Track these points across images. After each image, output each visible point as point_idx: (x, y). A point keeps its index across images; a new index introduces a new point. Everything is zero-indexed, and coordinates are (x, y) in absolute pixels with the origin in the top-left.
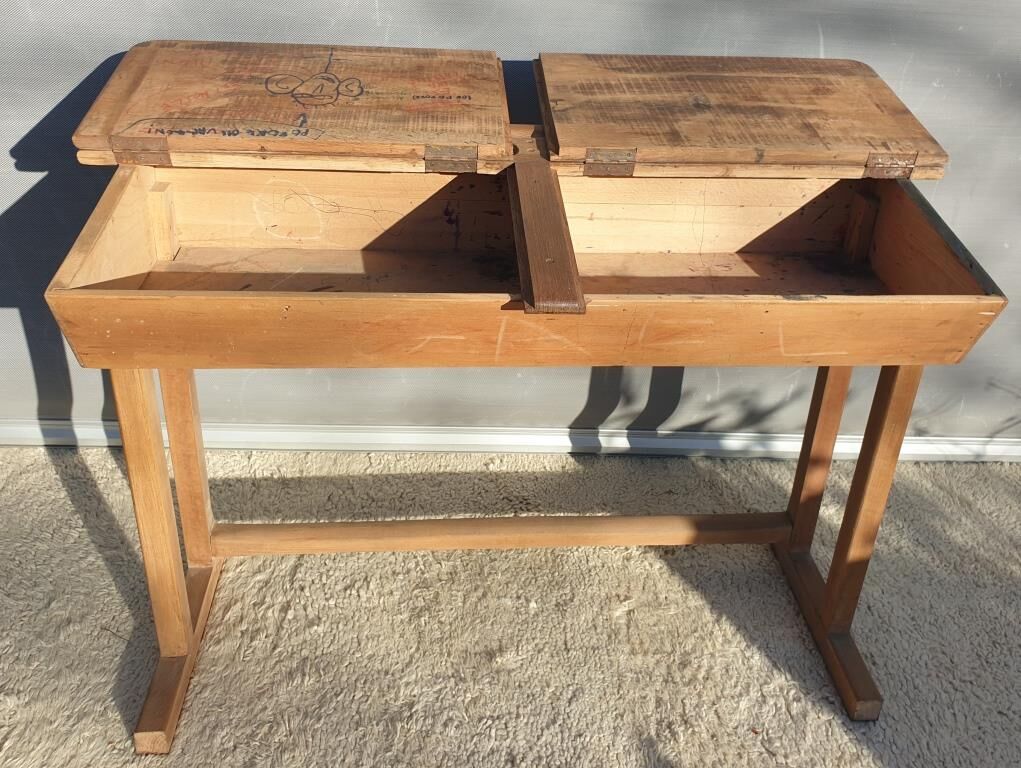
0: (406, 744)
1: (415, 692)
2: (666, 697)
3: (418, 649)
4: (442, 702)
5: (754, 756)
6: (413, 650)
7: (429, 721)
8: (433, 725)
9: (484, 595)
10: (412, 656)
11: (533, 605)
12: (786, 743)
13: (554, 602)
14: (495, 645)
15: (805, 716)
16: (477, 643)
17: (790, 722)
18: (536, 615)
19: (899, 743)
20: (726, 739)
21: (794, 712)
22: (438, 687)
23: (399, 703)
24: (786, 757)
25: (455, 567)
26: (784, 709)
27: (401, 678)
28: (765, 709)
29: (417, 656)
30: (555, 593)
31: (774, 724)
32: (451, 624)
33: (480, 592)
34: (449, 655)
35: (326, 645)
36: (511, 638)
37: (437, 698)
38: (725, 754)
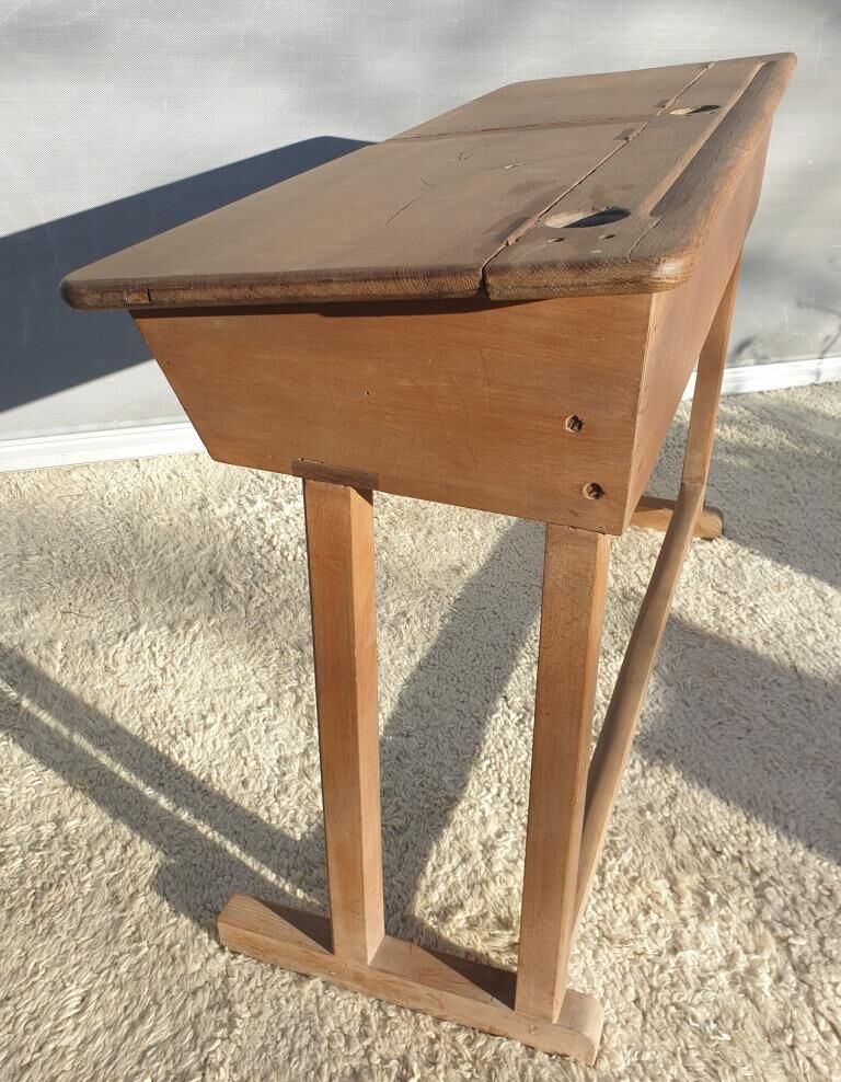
0: (413, 638)
1: (403, 604)
2: (620, 573)
3: (388, 577)
4: (430, 606)
5: (710, 597)
6: (384, 579)
7: (427, 621)
8: (431, 623)
9: (429, 533)
10: (386, 583)
11: (477, 533)
12: (732, 584)
13: (494, 529)
14: (458, 564)
15: (740, 566)
16: (440, 565)
17: (729, 571)
18: (482, 538)
19: (819, 570)
20: (682, 591)
21: (730, 565)
22: (422, 598)
23: (393, 614)
24: (736, 592)
25: (391, 518)
26: (721, 565)
27: (385, 598)
28: (705, 567)
29: (390, 581)
30: (491, 522)
31: (717, 574)
32: (409, 556)
33: (425, 531)
34: (420, 576)
35: (301, 588)
36: (470, 556)
37: (425, 606)
38: (686, 600)
